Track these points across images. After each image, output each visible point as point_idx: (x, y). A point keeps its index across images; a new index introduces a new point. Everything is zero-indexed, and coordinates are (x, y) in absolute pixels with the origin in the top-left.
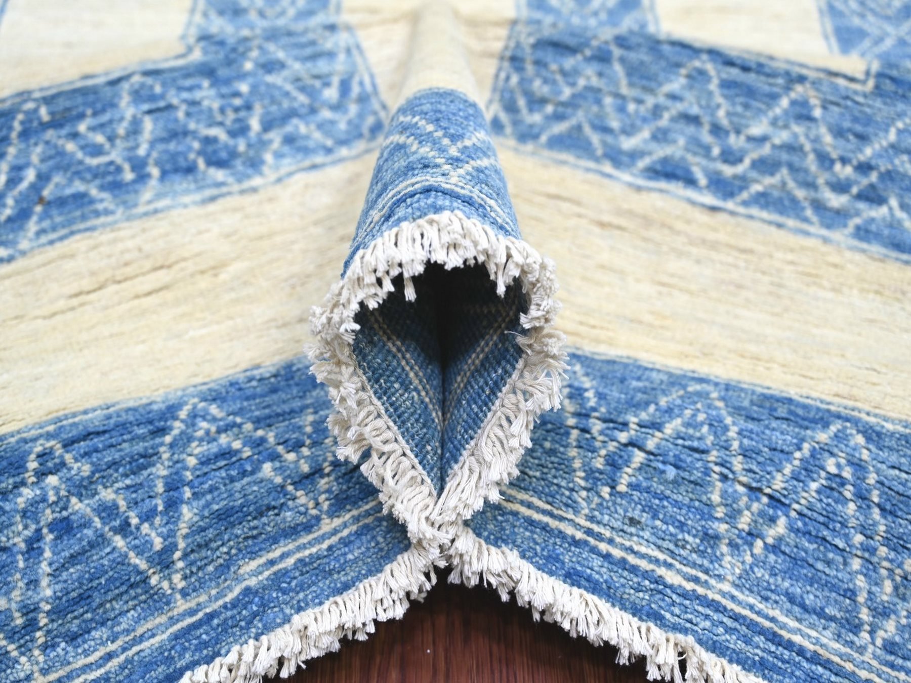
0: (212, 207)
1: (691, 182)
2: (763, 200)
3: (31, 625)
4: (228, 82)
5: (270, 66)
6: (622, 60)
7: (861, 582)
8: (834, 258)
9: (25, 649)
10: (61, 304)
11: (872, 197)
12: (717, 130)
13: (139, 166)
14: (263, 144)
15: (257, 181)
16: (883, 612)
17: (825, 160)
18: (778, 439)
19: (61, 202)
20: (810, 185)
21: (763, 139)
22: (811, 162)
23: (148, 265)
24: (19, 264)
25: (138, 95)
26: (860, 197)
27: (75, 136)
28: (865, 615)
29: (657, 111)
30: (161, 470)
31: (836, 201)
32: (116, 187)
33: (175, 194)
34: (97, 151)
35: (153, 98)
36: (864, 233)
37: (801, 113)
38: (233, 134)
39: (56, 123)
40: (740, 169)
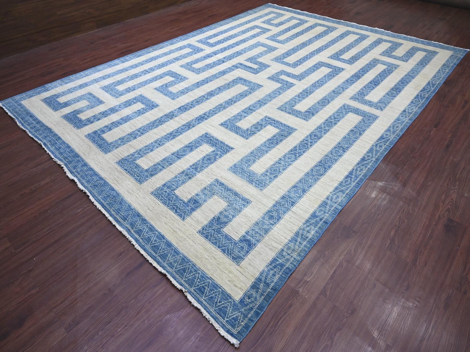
1: (127, 171)
2: (131, 174)
5: (110, 147)
6: (130, 162)
8: (131, 179)
12: (132, 169)
13: (99, 144)
14: (102, 148)
15: (99, 149)
17: (137, 173)
18: (110, 191)
19: (95, 141)
20: (135, 174)
21: (135, 170)
23: (90, 146)
24: (89, 141)
26: (137, 176)
28: (107, 201)
29: (129, 166)
30: (69, 154)
31: (135, 176)
32: (96, 143)
33: (96, 146)
34: (99, 142)
36: (135, 178)
37: (139, 170)
39: (101, 139)
40: (131, 171)
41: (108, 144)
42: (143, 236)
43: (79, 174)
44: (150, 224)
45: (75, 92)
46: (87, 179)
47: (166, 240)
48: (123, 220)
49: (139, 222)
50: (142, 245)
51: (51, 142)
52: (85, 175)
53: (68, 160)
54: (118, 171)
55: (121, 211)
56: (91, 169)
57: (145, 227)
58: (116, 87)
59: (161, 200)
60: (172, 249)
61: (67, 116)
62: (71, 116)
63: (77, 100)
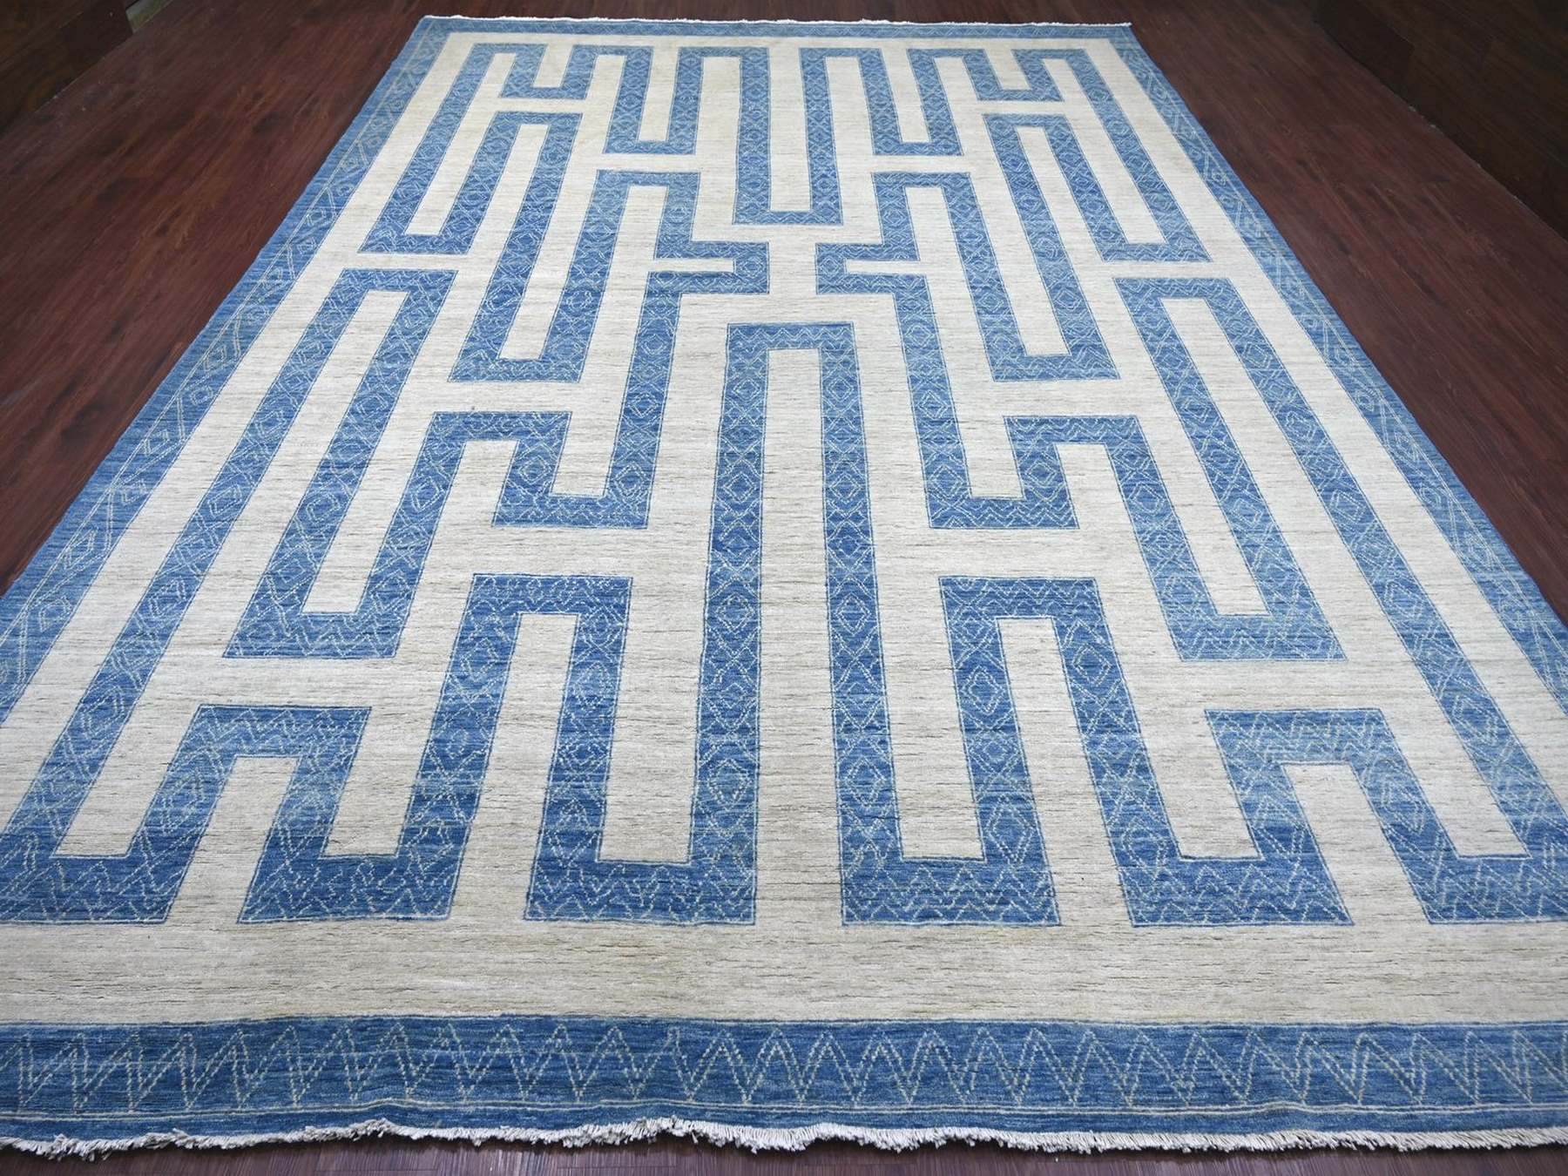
0: (666, 928)
1: (936, 917)
2: (966, 915)
3: (530, 1082)
4: (695, 879)
5: (714, 878)
6: (890, 875)
7: (1061, 1082)
8: (1000, 933)
9: (524, 1089)
10: (597, 948)
11: (1004, 902)
12: (938, 892)
13: (647, 902)
14: (697, 908)
15: (688, 923)
16: (1072, 1089)
17: (982, 893)
18: (1015, 1046)
19: (614, 906)
20: (980, 904)
21: (956, 891)
22: (977, 895)
23: (632, 943)
24: (590, 924)
25: (660, 874)
26: (999, 904)
27: (630, 882)
28: (1067, 1093)
29: (912, 892)
30: (593, 1055)
31: (992, 908)
32: (635, 908)
33: (655, 918)
34: (636, 891)
35: (665, 877)
36: (1006, 918)
37: (966, 878)
38: (687, 901)
39: (626, 876)
40: (952, 905)
41: (689, 872)
42: (1355, 1090)
43: (789, 1096)
44: (1307, 1030)
45: (115, 753)
46: (855, 1083)
47: (1416, 1031)
48: (1223, 1104)
49: (1273, 1057)
50: (1404, 1122)
51: (411, 1079)
52: (819, 1077)
53: (636, 1081)
54: (910, 948)
55: (1163, 1077)
56: (805, 1032)
57: (1310, 1052)
58: (308, 608)
59: (1197, 916)
60: (1472, 1040)
61: (272, 891)
62: (292, 878)
63: (194, 785)
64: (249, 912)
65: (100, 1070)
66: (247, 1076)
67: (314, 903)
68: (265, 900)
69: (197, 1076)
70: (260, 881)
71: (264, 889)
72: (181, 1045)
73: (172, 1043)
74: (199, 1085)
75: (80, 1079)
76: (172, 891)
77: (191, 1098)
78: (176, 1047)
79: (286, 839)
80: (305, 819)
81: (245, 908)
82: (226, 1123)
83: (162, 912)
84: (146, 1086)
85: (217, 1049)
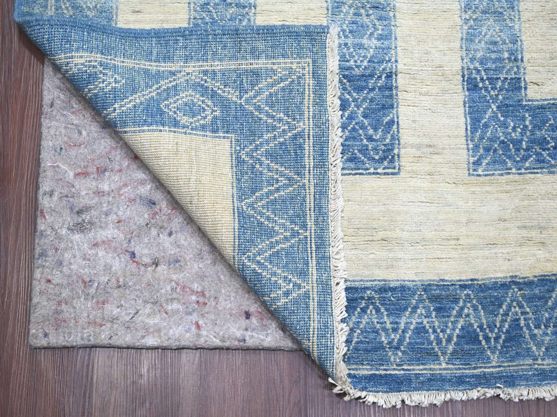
61: (491, 140)
62: (505, 125)
63: (362, 11)
64: (477, 163)
65: (402, 326)
66: (536, 331)
67: (537, 154)
68: (487, 150)
69: (492, 331)
70: (474, 130)
71: (482, 138)
72: (465, 301)
73: (456, 300)
74: (497, 339)
75: (388, 335)
76: (393, 138)
77: (493, 353)
78: (461, 304)
79: (482, 79)
80: (493, 56)
81: (472, 160)
82: (534, 375)
83: (392, 161)
84: (449, 340)
85: (500, 306)
